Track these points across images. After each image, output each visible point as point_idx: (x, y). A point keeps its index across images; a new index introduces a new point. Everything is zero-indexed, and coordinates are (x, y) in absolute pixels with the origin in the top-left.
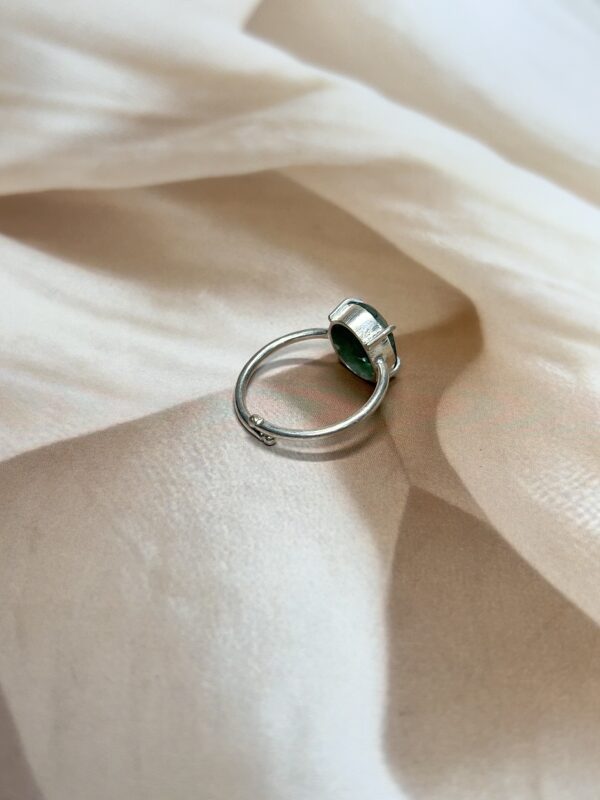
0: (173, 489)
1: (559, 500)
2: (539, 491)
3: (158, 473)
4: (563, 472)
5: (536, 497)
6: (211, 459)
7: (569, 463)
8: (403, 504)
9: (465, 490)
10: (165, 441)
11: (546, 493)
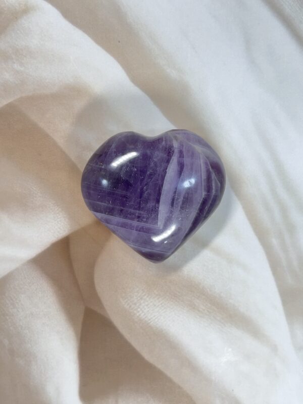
0: (8, 318)
1: (133, 306)
4: (135, 294)
5: (126, 306)
7: (138, 289)
8: (83, 314)
9: (103, 306)
11: (128, 304)
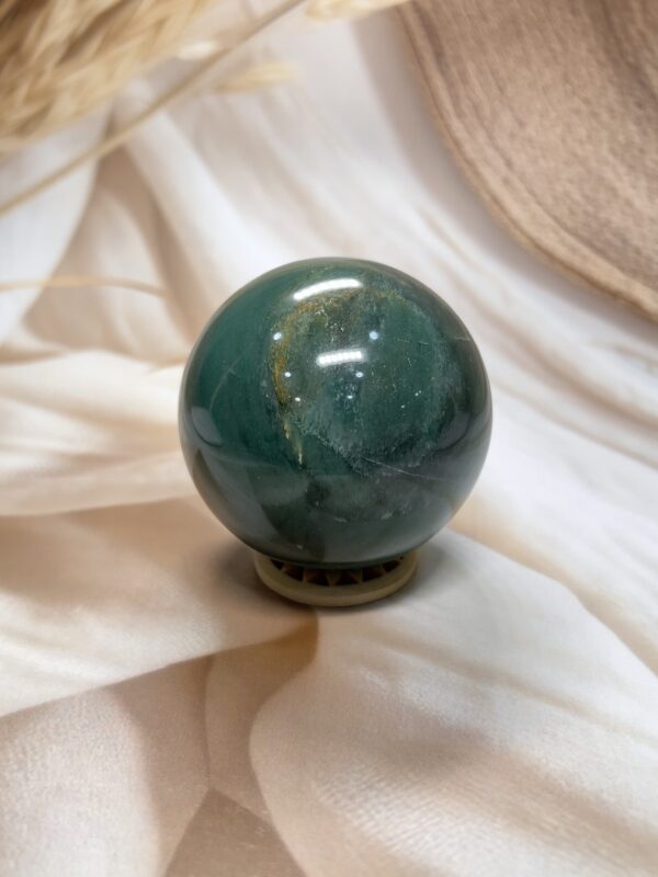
4: (354, 775)
6: (34, 761)
7: (363, 766)
9: (259, 792)
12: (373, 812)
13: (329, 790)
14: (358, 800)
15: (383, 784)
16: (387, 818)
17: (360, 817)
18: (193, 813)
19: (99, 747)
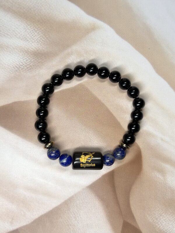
1: (155, 221)
2: (151, 218)
3: (67, 223)
4: (157, 212)
5: (150, 220)
6: (78, 217)
7: (159, 209)
8: (122, 226)
9: (135, 220)
10: (67, 212)
12: (162, 223)
13: (151, 217)
14: (158, 219)
15: (164, 214)
16: (165, 224)
17: (159, 225)
18: (121, 228)
19: (93, 210)
